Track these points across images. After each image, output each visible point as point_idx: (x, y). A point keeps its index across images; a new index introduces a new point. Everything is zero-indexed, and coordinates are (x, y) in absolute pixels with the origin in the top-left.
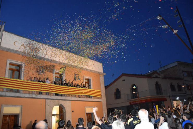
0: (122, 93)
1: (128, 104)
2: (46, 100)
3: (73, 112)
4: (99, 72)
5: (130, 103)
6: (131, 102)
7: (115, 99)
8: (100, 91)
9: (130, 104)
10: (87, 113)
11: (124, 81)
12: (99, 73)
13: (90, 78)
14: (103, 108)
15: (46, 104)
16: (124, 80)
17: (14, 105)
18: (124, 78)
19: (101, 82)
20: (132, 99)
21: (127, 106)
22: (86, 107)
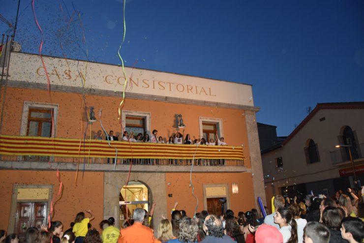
0: (320, 148)
1: (336, 174)
2: (105, 173)
3: (170, 195)
4: (239, 106)
5: (340, 171)
6: (342, 170)
7: (308, 163)
8: (240, 147)
9: (341, 174)
10: (209, 200)
11: (323, 122)
12: (243, 109)
13: (217, 121)
14: (255, 186)
15: (104, 181)
16: (323, 119)
17: (38, 184)
18: (322, 113)
19: (248, 128)
20: (344, 161)
21: (335, 180)
22: (204, 186)
